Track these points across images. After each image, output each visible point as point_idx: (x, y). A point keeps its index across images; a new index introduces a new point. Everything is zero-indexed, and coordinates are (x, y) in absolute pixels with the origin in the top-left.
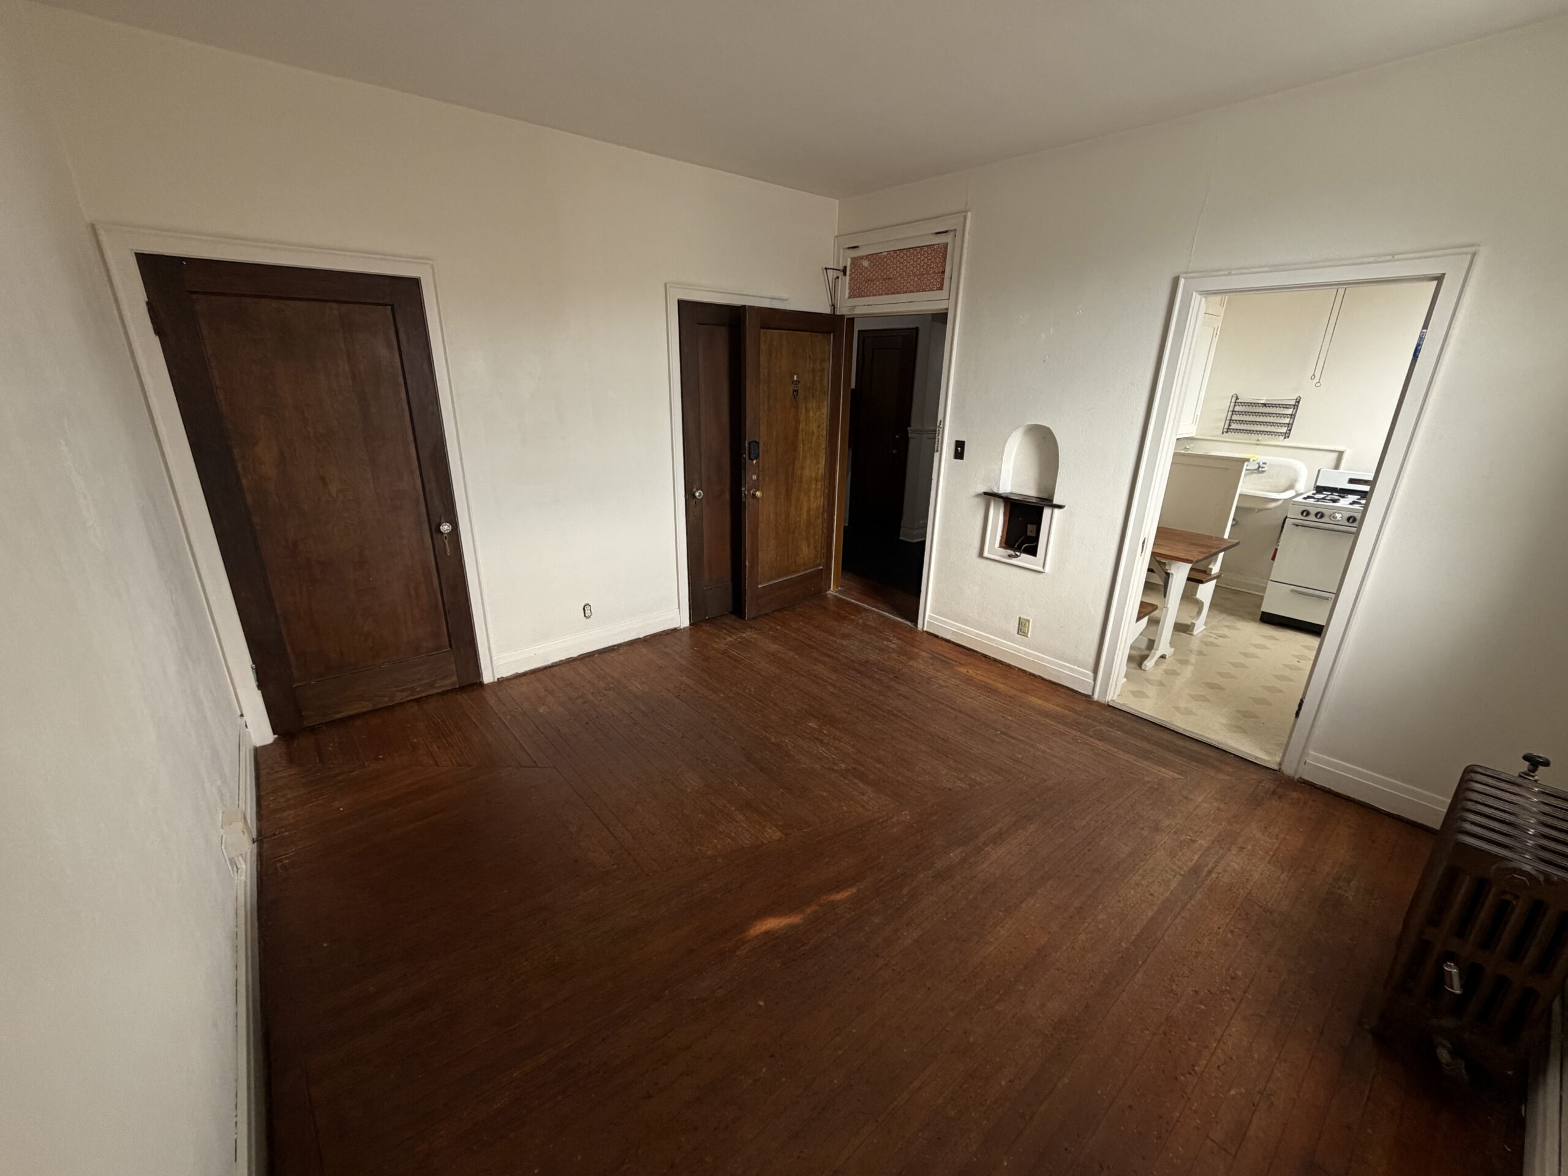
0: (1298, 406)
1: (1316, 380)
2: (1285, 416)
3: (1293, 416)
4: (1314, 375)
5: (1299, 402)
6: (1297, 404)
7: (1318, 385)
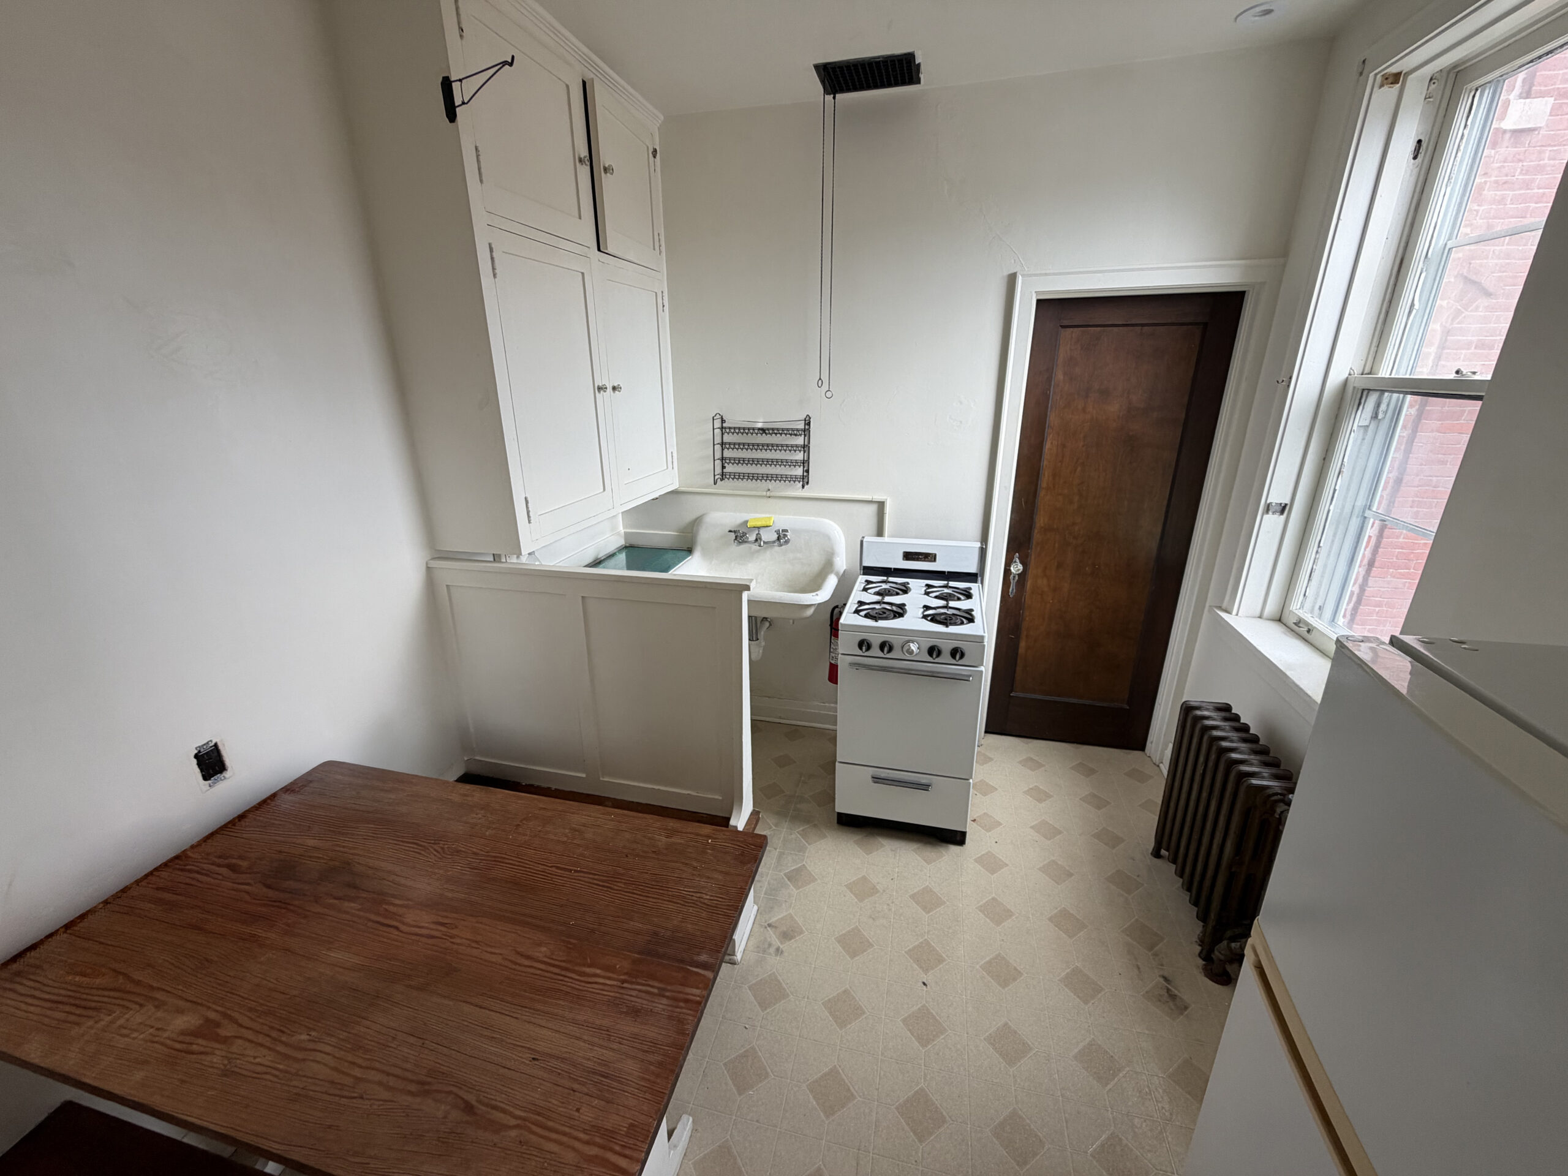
0: (809, 430)
1: (825, 387)
2: (794, 448)
3: (806, 448)
4: (820, 379)
5: (809, 424)
6: (807, 427)
7: (829, 395)
